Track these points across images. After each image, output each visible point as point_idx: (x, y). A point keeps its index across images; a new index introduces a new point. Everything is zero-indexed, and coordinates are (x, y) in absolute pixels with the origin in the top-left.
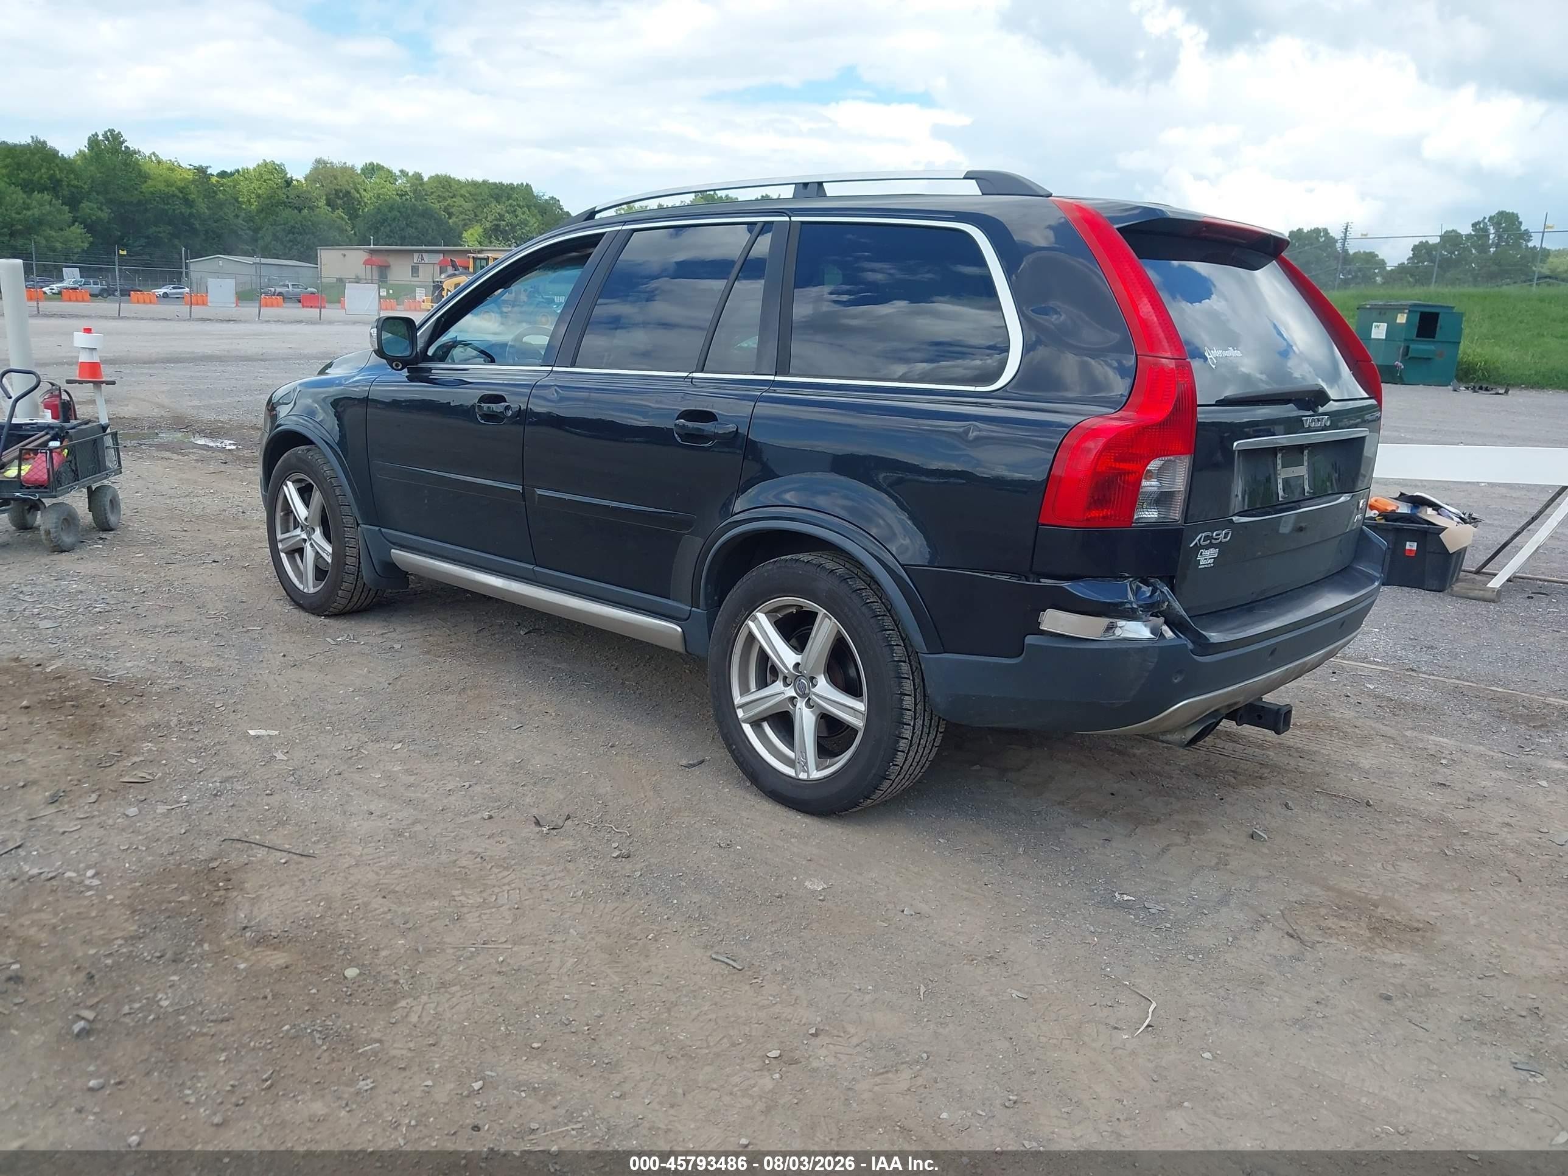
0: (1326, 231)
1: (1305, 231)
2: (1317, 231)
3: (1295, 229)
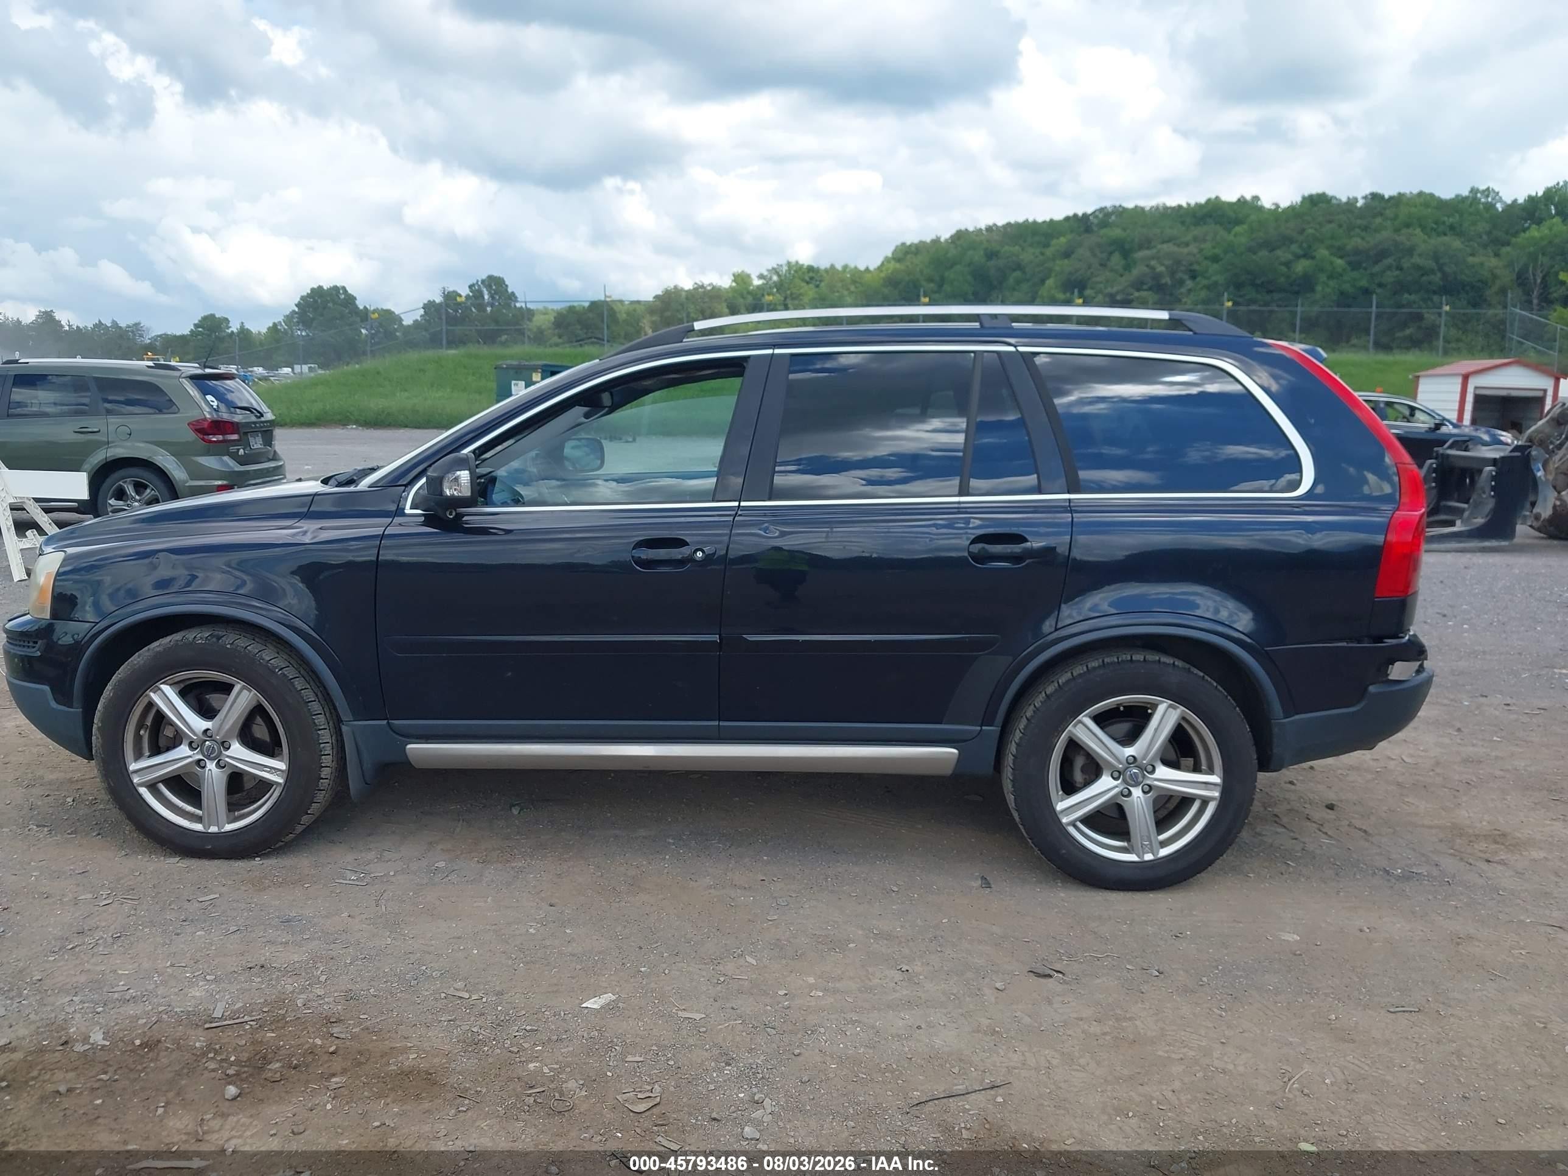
0: (344, 288)
1: (325, 288)
2: (336, 289)
3: (315, 286)
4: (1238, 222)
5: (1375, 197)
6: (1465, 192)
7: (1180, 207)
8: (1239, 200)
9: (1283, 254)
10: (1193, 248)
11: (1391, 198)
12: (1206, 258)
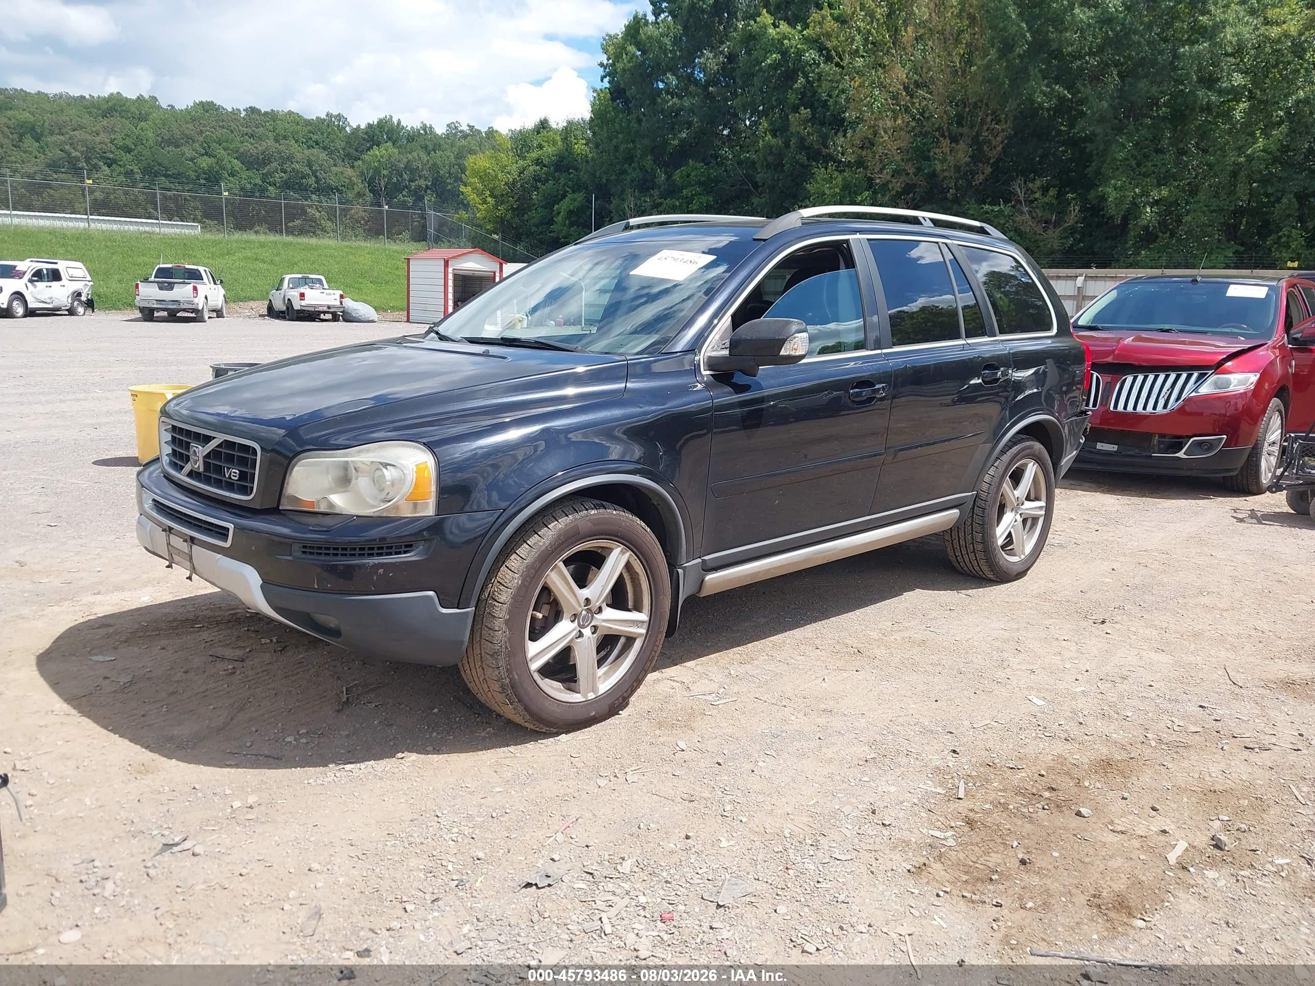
4: (143, 118)
5: (253, 110)
6: (323, 116)
7: (83, 97)
8: (138, 98)
9: (188, 152)
10: (103, 137)
11: (266, 113)
12: (118, 148)
